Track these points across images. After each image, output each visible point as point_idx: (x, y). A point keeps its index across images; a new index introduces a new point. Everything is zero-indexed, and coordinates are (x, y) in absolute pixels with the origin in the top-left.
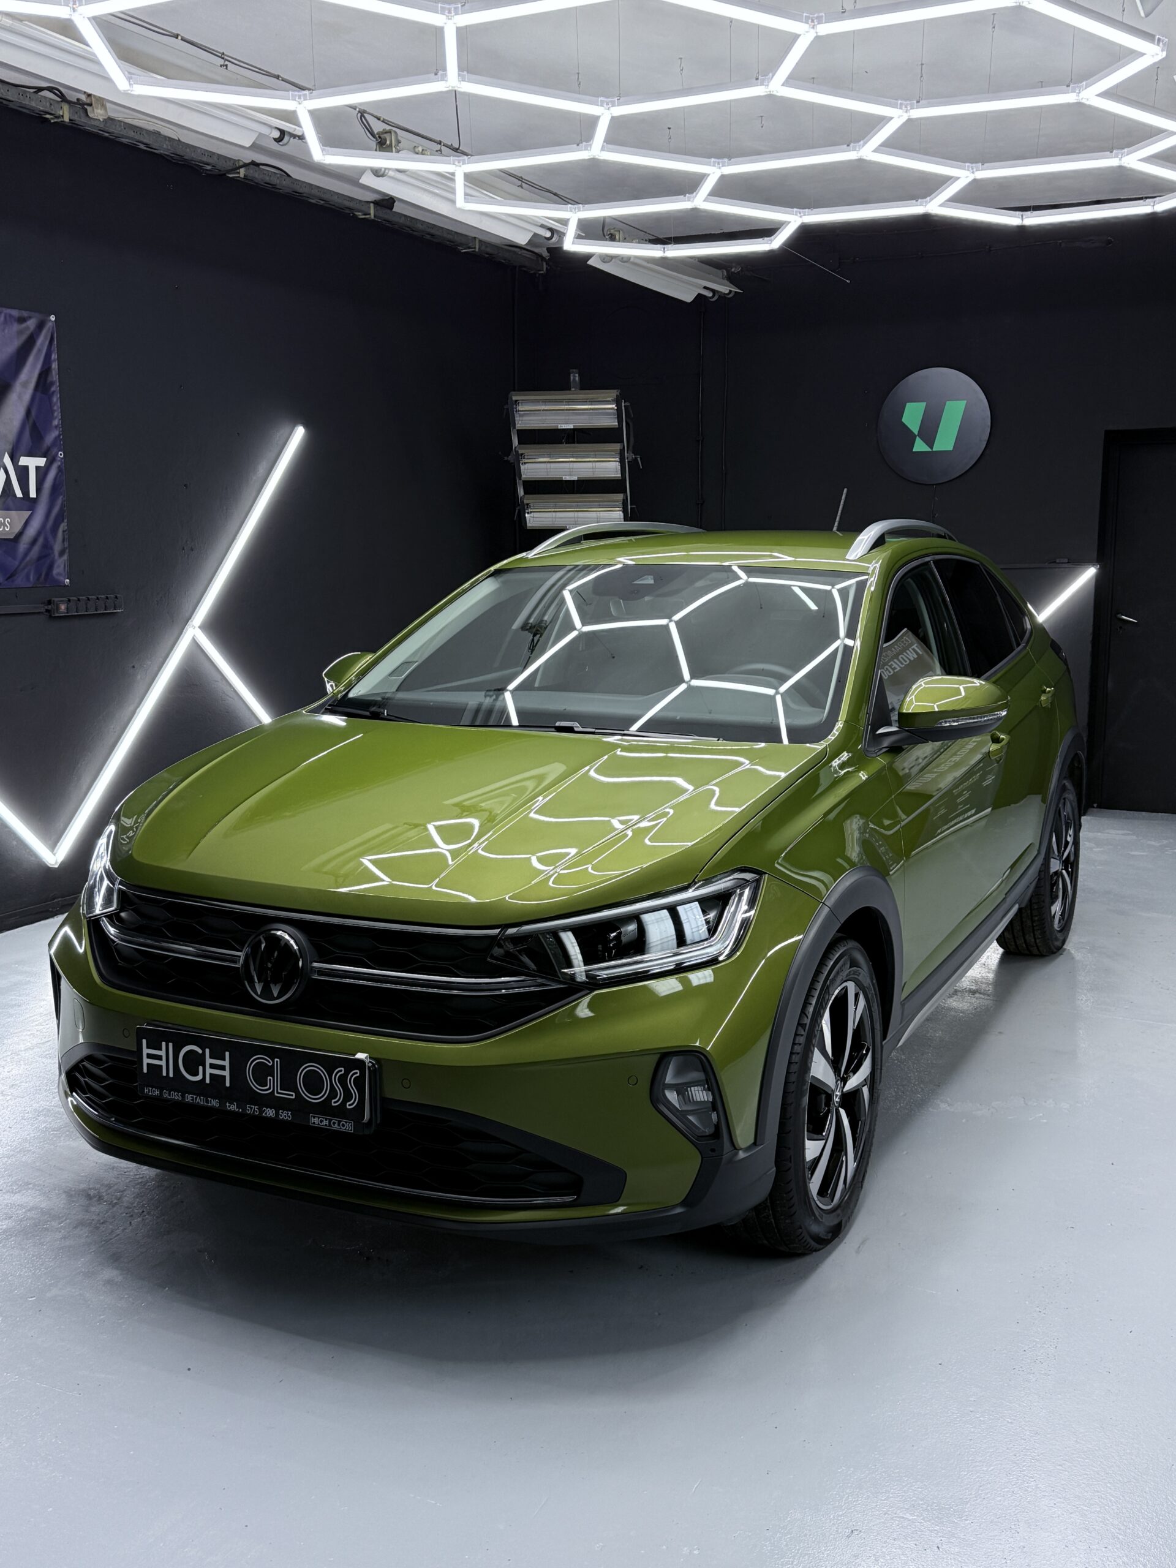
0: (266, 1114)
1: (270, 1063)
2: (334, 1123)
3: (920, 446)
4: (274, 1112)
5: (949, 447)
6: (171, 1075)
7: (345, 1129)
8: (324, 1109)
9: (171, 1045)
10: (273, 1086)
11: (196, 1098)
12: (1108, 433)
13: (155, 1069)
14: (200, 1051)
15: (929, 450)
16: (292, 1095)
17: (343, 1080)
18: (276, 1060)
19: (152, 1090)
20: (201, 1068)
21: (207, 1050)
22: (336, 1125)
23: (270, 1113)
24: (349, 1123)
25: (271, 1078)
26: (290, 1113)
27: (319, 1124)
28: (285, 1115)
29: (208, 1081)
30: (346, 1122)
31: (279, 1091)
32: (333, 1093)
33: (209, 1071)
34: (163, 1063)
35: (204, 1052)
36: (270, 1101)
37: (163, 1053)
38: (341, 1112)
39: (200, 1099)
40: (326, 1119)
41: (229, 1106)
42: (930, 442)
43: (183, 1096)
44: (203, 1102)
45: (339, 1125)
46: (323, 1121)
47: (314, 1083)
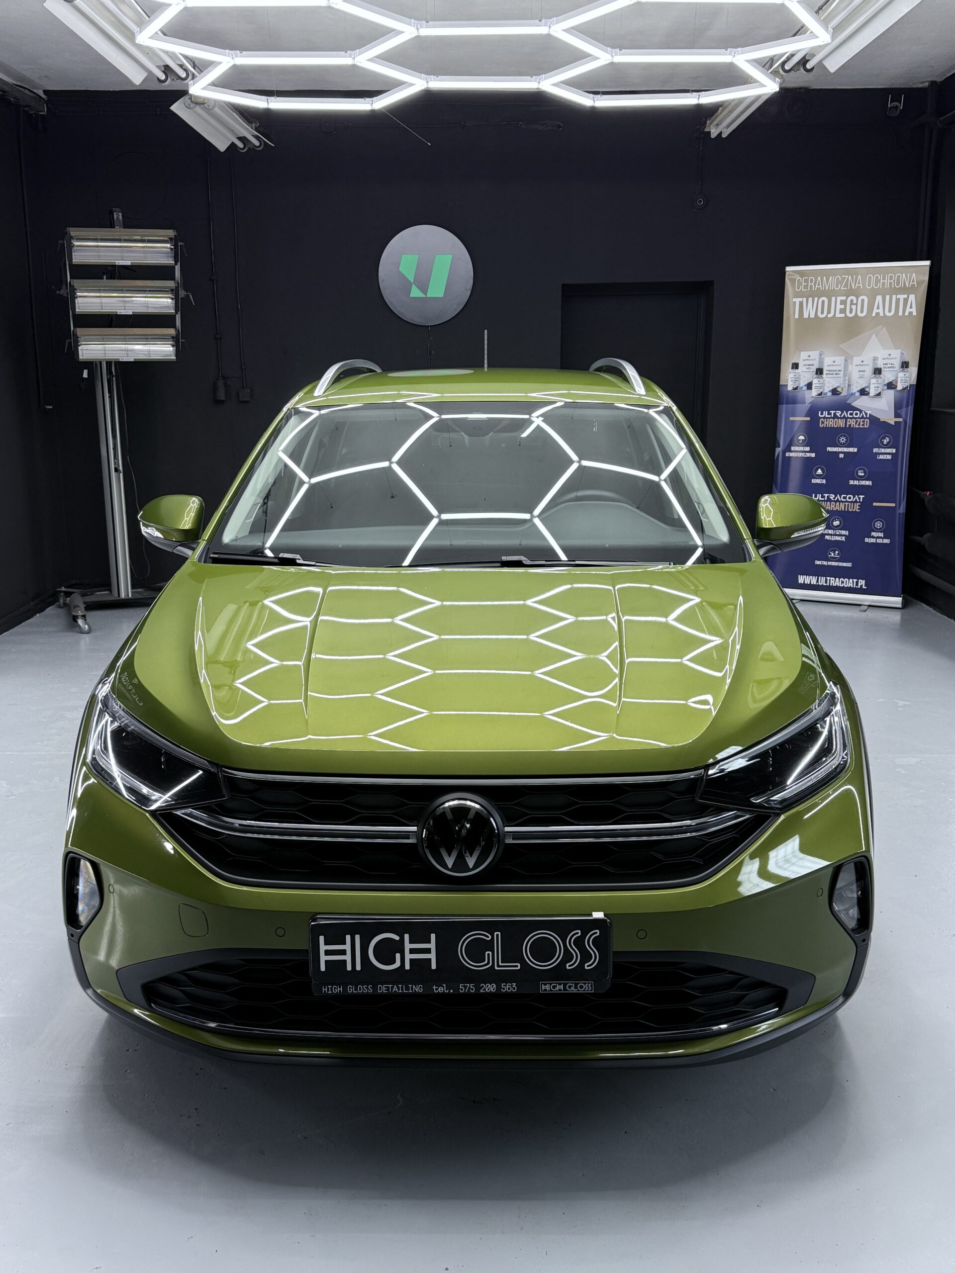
0: (485, 989)
1: (488, 937)
2: (570, 987)
3: (415, 293)
4: (495, 986)
5: (441, 294)
6: (358, 968)
7: (584, 990)
8: (559, 974)
9: (357, 937)
10: (494, 960)
11: (392, 988)
12: (564, 286)
13: (336, 967)
14: (397, 938)
15: (425, 296)
16: (517, 966)
17: (579, 943)
18: (496, 933)
19: (332, 988)
20: (398, 956)
21: (407, 936)
22: (572, 988)
23: (491, 988)
24: (589, 983)
25: (490, 953)
26: (515, 984)
27: (551, 990)
28: (509, 988)
29: (407, 967)
30: (585, 984)
31: (500, 964)
32: (568, 956)
33: (408, 957)
34: (348, 958)
35: (402, 939)
36: (491, 975)
37: (347, 947)
38: (579, 974)
39: (398, 988)
40: (560, 984)
41: (436, 989)
42: (424, 290)
43: (375, 988)
44: (402, 990)
45: (576, 987)
46: (556, 986)
47: (543, 950)
